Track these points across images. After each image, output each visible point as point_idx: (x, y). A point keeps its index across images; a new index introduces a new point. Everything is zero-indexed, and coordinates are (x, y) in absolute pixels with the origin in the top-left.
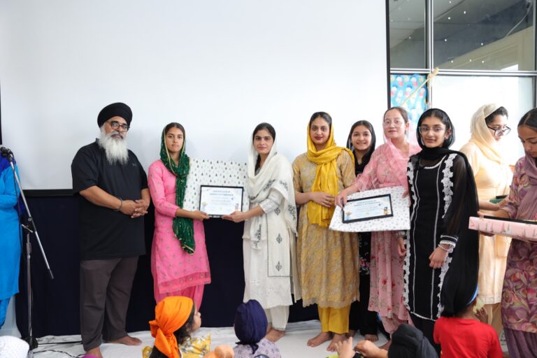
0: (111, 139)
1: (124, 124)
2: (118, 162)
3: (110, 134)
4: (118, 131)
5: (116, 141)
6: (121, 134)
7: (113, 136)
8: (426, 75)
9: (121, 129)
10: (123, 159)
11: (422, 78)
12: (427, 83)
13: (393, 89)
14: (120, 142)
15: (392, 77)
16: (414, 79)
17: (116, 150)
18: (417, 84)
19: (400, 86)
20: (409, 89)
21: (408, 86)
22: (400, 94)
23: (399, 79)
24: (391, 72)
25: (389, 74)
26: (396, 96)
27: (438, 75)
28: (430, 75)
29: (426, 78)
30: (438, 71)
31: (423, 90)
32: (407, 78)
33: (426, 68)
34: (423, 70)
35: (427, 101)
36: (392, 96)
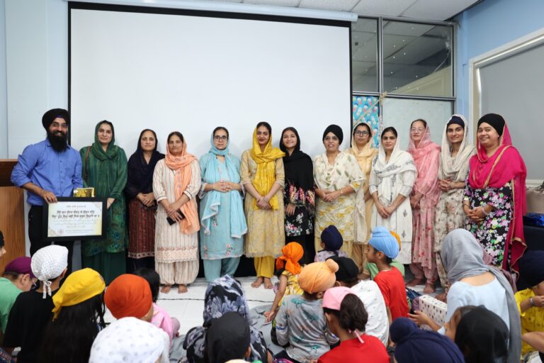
8: (377, 97)
11: (375, 99)
12: (378, 103)
13: (355, 106)
15: (354, 99)
16: (369, 100)
18: (372, 102)
19: (360, 104)
20: (366, 107)
21: (365, 105)
22: (360, 109)
23: (359, 99)
24: (354, 94)
25: (352, 96)
27: (386, 97)
28: (381, 96)
29: (378, 99)
31: (376, 108)
32: (365, 99)
33: (378, 92)
34: (376, 93)
35: (379, 115)
36: (354, 111)
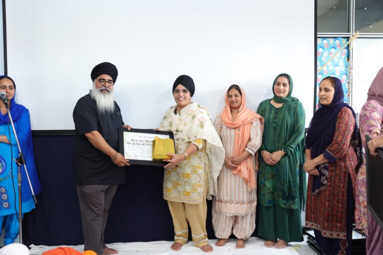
0: (100, 93)
1: (110, 80)
2: (106, 112)
3: (99, 89)
4: (105, 86)
5: (104, 95)
6: (107, 89)
7: (101, 91)
8: (348, 38)
9: (107, 84)
10: (111, 109)
11: (344, 41)
12: (348, 45)
13: (320, 50)
14: (107, 96)
15: (319, 41)
16: (337, 42)
17: (104, 102)
18: (340, 45)
19: (325, 47)
20: (333, 50)
21: (332, 48)
22: (326, 54)
23: (325, 41)
24: (318, 36)
25: (316, 38)
26: (322, 56)
27: (358, 38)
29: (348, 41)
30: (358, 34)
31: (346, 51)
32: (332, 41)
33: (348, 32)
34: (345, 34)
35: (348, 59)
36: (318, 56)
